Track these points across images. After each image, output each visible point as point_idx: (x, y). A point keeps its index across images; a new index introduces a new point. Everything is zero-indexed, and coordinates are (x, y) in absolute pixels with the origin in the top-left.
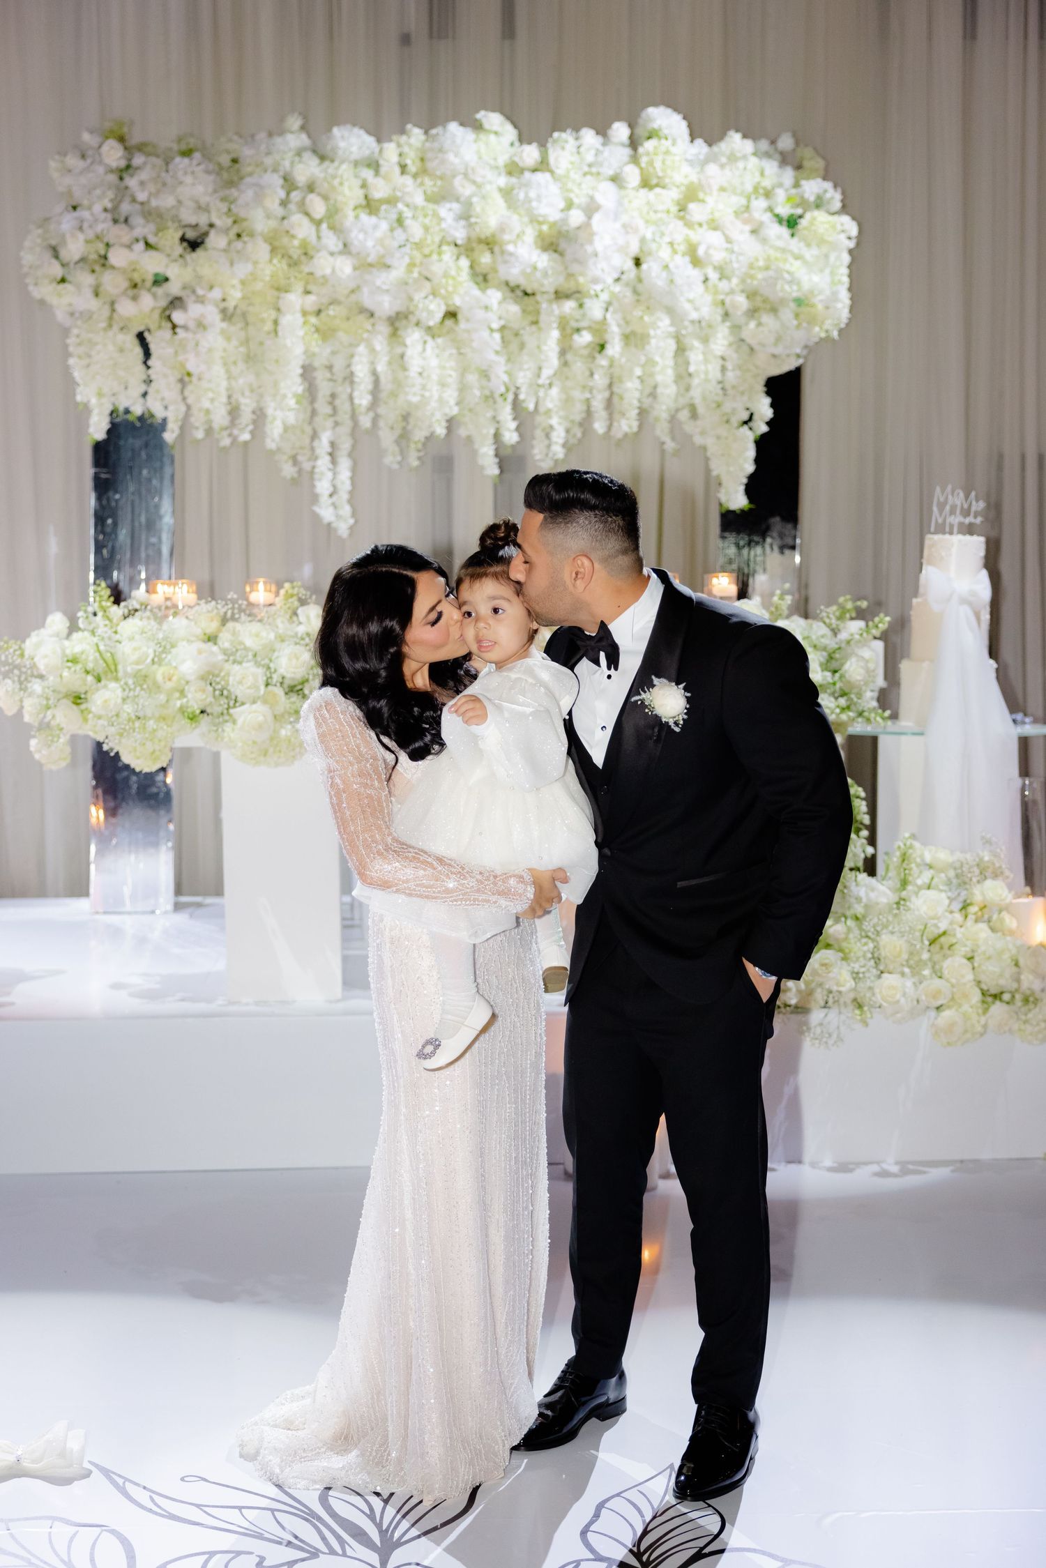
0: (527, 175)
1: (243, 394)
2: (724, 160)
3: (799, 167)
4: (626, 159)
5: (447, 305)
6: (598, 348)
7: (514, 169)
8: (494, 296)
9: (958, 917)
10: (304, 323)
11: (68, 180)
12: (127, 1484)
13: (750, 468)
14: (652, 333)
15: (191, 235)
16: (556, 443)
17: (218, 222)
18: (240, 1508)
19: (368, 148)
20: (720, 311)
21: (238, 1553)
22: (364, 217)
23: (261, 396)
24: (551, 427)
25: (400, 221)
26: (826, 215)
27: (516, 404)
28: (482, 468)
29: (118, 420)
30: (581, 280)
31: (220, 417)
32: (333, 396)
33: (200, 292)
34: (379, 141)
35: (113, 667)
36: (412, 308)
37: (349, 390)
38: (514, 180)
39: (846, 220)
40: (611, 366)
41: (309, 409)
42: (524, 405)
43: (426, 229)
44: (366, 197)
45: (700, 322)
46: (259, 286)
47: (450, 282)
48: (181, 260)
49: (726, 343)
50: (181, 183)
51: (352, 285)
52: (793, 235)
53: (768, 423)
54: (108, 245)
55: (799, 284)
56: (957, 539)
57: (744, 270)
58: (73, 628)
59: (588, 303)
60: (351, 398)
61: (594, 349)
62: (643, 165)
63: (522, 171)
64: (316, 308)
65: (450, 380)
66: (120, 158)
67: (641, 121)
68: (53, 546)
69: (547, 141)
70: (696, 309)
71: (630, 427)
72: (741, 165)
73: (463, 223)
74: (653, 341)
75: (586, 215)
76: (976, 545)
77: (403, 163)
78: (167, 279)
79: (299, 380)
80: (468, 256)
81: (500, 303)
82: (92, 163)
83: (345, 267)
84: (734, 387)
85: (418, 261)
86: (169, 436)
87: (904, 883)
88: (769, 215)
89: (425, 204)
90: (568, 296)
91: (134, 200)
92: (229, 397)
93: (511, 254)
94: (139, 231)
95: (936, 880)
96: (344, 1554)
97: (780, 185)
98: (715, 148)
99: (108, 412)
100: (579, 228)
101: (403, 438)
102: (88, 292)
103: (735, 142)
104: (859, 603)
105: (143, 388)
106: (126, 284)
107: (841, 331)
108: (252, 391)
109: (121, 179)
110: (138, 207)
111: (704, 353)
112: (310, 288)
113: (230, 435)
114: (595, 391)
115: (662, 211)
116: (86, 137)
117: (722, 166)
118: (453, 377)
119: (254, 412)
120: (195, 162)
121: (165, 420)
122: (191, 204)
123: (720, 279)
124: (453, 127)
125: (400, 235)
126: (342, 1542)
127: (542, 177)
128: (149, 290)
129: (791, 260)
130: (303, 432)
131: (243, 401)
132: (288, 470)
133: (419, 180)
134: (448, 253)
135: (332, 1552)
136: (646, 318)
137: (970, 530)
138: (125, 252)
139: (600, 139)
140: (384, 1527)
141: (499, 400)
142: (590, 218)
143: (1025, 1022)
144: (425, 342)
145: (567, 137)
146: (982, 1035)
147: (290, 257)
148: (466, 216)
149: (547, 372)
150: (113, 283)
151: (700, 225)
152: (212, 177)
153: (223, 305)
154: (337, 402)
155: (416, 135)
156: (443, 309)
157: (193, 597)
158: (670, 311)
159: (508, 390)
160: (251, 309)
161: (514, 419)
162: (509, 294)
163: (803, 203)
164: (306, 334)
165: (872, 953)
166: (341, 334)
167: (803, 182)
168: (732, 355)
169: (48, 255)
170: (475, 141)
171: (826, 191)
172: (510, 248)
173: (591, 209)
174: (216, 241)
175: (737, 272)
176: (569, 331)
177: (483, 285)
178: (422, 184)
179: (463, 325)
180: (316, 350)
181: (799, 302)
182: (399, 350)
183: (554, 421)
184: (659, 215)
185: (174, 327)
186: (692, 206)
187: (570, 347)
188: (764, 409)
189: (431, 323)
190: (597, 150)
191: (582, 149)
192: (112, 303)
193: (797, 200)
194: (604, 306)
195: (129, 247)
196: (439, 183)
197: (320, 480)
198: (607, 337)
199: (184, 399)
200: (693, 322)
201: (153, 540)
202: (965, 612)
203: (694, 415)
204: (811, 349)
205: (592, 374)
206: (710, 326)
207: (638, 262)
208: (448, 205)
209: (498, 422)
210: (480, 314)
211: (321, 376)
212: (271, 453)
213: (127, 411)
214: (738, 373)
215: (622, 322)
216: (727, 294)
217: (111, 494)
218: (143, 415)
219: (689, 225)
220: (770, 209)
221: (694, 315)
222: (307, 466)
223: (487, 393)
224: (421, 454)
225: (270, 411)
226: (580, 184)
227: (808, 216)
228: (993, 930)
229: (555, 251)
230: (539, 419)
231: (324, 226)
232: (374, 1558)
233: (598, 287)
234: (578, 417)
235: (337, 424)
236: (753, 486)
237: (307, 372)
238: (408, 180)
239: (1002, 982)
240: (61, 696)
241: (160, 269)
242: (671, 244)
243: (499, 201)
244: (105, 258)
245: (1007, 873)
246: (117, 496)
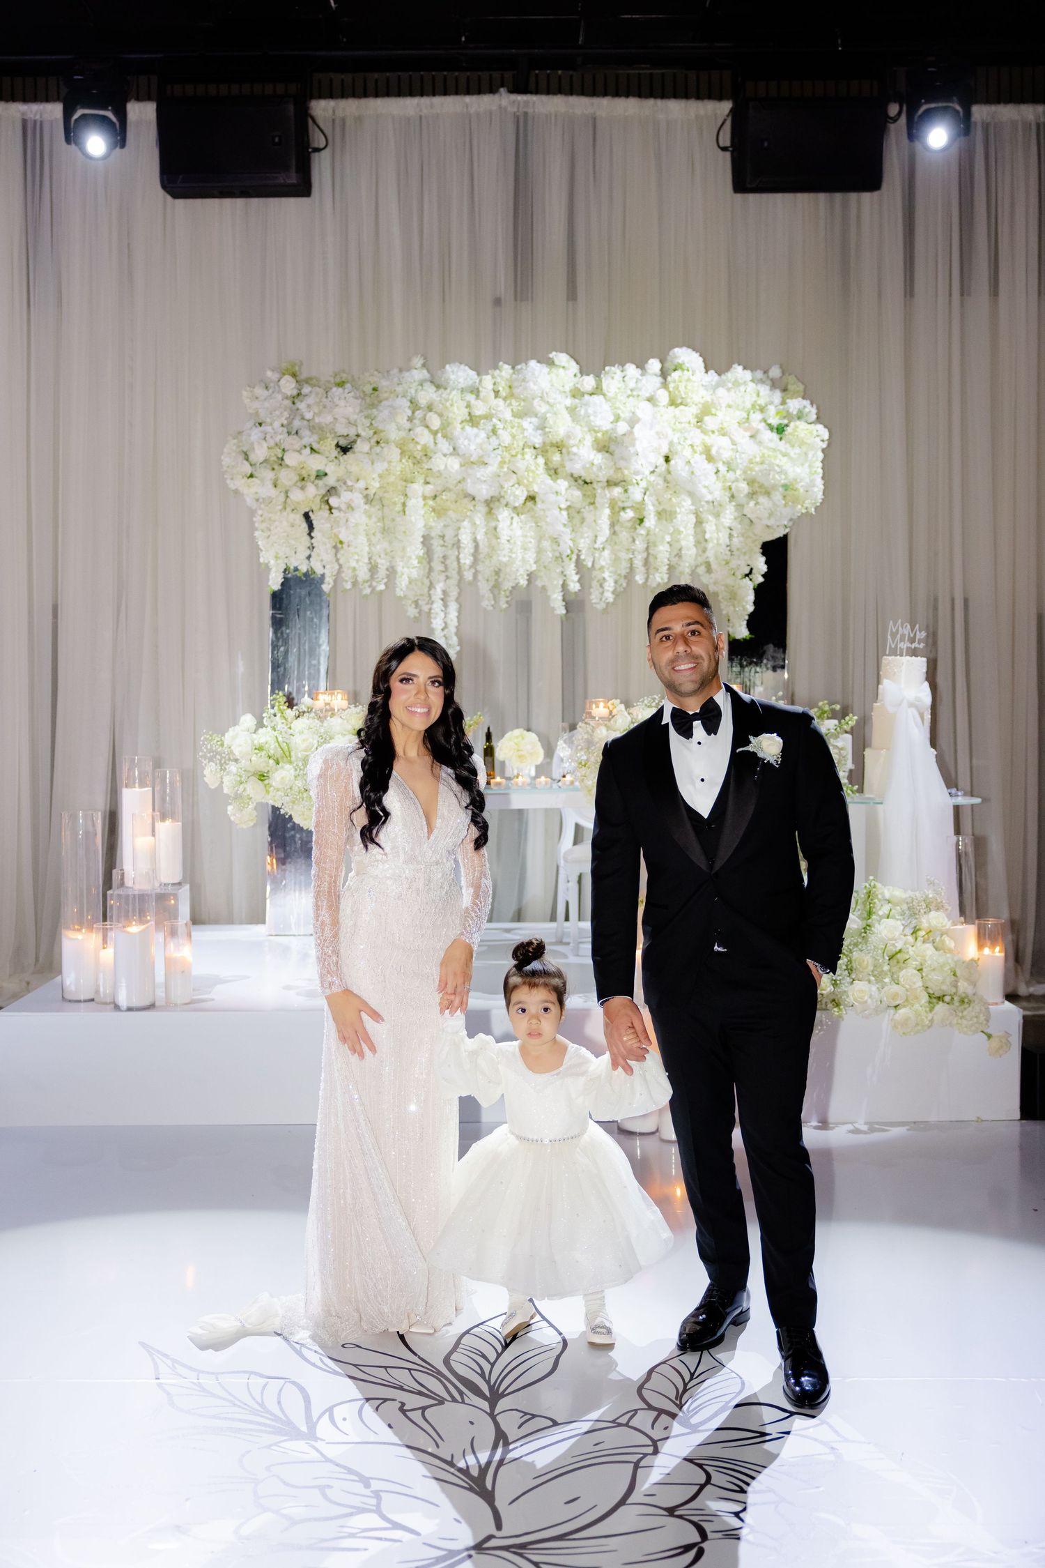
0: (586, 397)
1: (380, 556)
2: (730, 385)
3: (785, 390)
4: (658, 385)
5: (528, 491)
6: (638, 522)
7: (577, 393)
8: (563, 484)
9: (910, 939)
10: (424, 505)
11: (256, 405)
12: (303, 1349)
13: (751, 608)
14: (678, 510)
15: (343, 442)
16: (608, 591)
17: (363, 434)
18: (386, 1367)
19: (471, 379)
20: (728, 494)
21: (385, 1400)
22: (468, 428)
23: (393, 558)
24: (604, 579)
25: (494, 431)
26: (806, 424)
27: (579, 563)
28: (553, 609)
29: (289, 575)
30: (626, 472)
31: (363, 573)
32: (445, 557)
33: (350, 483)
34: (479, 374)
35: (287, 754)
36: (502, 494)
37: (457, 553)
38: (577, 401)
39: (820, 427)
40: (648, 535)
41: (428, 566)
42: (585, 563)
43: (513, 437)
44: (470, 414)
45: (713, 502)
46: (392, 479)
47: (531, 474)
48: (336, 461)
49: (732, 517)
50: (337, 405)
51: (459, 478)
52: (781, 439)
53: (763, 576)
54: (284, 450)
55: (786, 474)
56: (906, 659)
57: (745, 464)
58: (260, 724)
59: (631, 489)
60: (458, 559)
61: (635, 522)
62: (671, 389)
63: (583, 394)
64: (433, 495)
65: (530, 545)
66: (292, 389)
67: (669, 358)
68: (241, 668)
69: (601, 373)
70: (710, 493)
71: (662, 579)
72: (742, 388)
73: (540, 432)
74: (679, 516)
75: (630, 426)
76: (920, 664)
77: (496, 390)
78: (326, 474)
79: (420, 546)
80: (543, 456)
81: (567, 490)
82: (273, 392)
83: (454, 464)
84: (738, 549)
85: (507, 460)
86: (326, 587)
87: (870, 914)
88: (763, 424)
89: (512, 418)
90: (616, 484)
91: (303, 418)
92: (370, 558)
93: (575, 454)
94: (306, 441)
95: (893, 911)
96: (463, 1402)
97: (772, 403)
98: (723, 377)
99: (283, 570)
100: (625, 435)
101: (496, 587)
102: (269, 485)
103: (738, 372)
104: (833, 706)
105: (308, 552)
106: (297, 478)
107: (816, 508)
108: (386, 554)
109: (294, 403)
110: (305, 422)
111: (716, 525)
112: (428, 480)
113: (370, 586)
114: (636, 553)
115: (685, 423)
116: (269, 373)
117: (729, 390)
118: (532, 545)
119: (387, 570)
120: (347, 391)
121: (323, 575)
122: (344, 421)
123: (728, 471)
124: (533, 363)
125: (493, 440)
126: (461, 1393)
127: (597, 399)
128: (313, 483)
129: (780, 456)
130: (423, 584)
131: (379, 561)
132: (412, 612)
133: (508, 402)
134: (529, 453)
135: (454, 1400)
136: (674, 500)
137: (914, 653)
138: (296, 455)
139: (639, 371)
140: (492, 1383)
141: (566, 560)
142: (632, 428)
143: (962, 1018)
144: (512, 518)
145: (615, 370)
146: (929, 1027)
147: (415, 458)
148: (542, 427)
149: (601, 539)
150: (287, 477)
151: (713, 432)
152: (359, 401)
153: (365, 492)
154: (448, 562)
155: (506, 370)
156: (526, 494)
157: (345, 703)
158: (691, 494)
159: (572, 552)
160: (385, 495)
161: (577, 574)
162: (574, 483)
163: (788, 416)
164: (426, 513)
165: (847, 966)
166: (450, 513)
167: (788, 401)
168: (736, 525)
169: (241, 457)
170: (549, 374)
171: (805, 407)
172: (574, 450)
173: (633, 421)
174: (361, 446)
175: (740, 466)
176: (617, 509)
177: (553, 477)
178: (510, 404)
179: (539, 505)
180: (433, 524)
181: (786, 487)
182: (493, 524)
183: (606, 575)
184: (683, 425)
185: (331, 509)
186: (706, 418)
187: (618, 521)
188: (761, 565)
189: (517, 505)
190: (637, 379)
191: (626, 378)
192: (287, 492)
193: (784, 414)
194: (643, 491)
195: (299, 452)
196: (522, 404)
197: (435, 618)
198: (645, 513)
199: (337, 560)
200: (708, 502)
201: (314, 662)
202: (913, 713)
203: (709, 569)
204: (796, 521)
205: (634, 541)
206: (720, 505)
207: (667, 459)
208: (529, 420)
209: (565, 576)
210: (552, 497)
211: (436, 543)
212: (400, 598)
213: (296, 569)
214: (741, 539)
215: (656, 503)
216: (733, 482)
217: (284, 629)
218: (308, 571)
219: (704, 432)
220: (765, 421)
221: (709, 498)
222: (426, 608)
223: (557, 554)
224: (509, 599)
225: (399, 569)
226: (624, 404)
227: (792, 424)
228: (936, 949)
229: (607, 452)
230: (595, 573)
231: (439, 435)
232: (485, 1405)
233: (639, 478)
234: (624, 572)
235: (447, 577)
236: (752, 622)
237: (426, 540)
238: (500, 402)
239: (944, 987)
240: (250, 774)
241: (321, 467)
242: (692, 446)
243: (567, 417)
244: (282, 459)
245: (947, 906)
246: (288, 631)
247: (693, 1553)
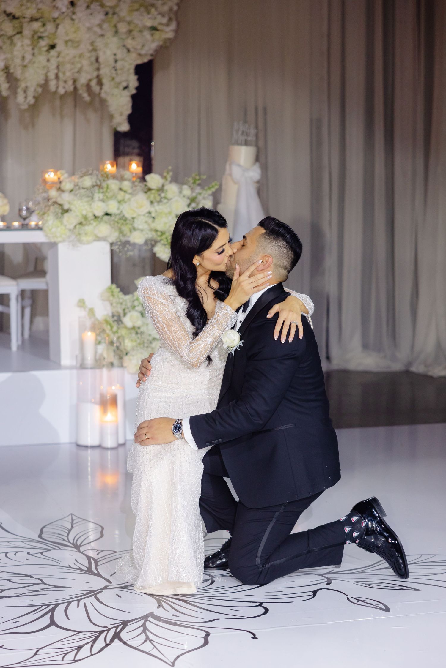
6: (51, 47)
13: (129, 111)
14: (81, 41)
16: (30, 96)
20: (113, 31)
24: (27, 87)
27: (10, 76)
30: (44, 12)
40: (58, 57)
42: (14, 75)
45: (104, 36)
49: (116, 46)
53: (136, 89)
55: (154, 19)
56: (243, 148)
59: (46, 24)
70: (102, 29)
71: (69, 88)
74: (81, 45)
76: (250, 151)
84: (121, 70)
90: (36, 20)
96: (61, 549)
104: (201, 176)
111: (106, 52)
114: (50, 70)
123: (114, 15)
135: (56, 549)
136: (77, 33)
140: (72, 543)
158: (89, 30)
159: (5, 67)
162: (6, 18)
168: (119, 53)
175: (122, 11)
176: (36, 37)
181: (153, 28)
183: (29, 84)
187: (37, 46)
194: (56, 26)
198: (57, 42)
200: (100, 36)
202: (247, 185)
204: (157, 52)
206: (109, 38)
207: (72, 4)
214: (122, 62)
215: (65, 35)
216: (118, 22)
221: (102, 33)
230: (21, 83)
232: (74, 549)
233: (53, 16)
234: (41, 83)
236: (131, 120)
247: (209, 582)
